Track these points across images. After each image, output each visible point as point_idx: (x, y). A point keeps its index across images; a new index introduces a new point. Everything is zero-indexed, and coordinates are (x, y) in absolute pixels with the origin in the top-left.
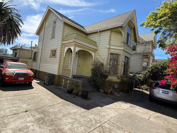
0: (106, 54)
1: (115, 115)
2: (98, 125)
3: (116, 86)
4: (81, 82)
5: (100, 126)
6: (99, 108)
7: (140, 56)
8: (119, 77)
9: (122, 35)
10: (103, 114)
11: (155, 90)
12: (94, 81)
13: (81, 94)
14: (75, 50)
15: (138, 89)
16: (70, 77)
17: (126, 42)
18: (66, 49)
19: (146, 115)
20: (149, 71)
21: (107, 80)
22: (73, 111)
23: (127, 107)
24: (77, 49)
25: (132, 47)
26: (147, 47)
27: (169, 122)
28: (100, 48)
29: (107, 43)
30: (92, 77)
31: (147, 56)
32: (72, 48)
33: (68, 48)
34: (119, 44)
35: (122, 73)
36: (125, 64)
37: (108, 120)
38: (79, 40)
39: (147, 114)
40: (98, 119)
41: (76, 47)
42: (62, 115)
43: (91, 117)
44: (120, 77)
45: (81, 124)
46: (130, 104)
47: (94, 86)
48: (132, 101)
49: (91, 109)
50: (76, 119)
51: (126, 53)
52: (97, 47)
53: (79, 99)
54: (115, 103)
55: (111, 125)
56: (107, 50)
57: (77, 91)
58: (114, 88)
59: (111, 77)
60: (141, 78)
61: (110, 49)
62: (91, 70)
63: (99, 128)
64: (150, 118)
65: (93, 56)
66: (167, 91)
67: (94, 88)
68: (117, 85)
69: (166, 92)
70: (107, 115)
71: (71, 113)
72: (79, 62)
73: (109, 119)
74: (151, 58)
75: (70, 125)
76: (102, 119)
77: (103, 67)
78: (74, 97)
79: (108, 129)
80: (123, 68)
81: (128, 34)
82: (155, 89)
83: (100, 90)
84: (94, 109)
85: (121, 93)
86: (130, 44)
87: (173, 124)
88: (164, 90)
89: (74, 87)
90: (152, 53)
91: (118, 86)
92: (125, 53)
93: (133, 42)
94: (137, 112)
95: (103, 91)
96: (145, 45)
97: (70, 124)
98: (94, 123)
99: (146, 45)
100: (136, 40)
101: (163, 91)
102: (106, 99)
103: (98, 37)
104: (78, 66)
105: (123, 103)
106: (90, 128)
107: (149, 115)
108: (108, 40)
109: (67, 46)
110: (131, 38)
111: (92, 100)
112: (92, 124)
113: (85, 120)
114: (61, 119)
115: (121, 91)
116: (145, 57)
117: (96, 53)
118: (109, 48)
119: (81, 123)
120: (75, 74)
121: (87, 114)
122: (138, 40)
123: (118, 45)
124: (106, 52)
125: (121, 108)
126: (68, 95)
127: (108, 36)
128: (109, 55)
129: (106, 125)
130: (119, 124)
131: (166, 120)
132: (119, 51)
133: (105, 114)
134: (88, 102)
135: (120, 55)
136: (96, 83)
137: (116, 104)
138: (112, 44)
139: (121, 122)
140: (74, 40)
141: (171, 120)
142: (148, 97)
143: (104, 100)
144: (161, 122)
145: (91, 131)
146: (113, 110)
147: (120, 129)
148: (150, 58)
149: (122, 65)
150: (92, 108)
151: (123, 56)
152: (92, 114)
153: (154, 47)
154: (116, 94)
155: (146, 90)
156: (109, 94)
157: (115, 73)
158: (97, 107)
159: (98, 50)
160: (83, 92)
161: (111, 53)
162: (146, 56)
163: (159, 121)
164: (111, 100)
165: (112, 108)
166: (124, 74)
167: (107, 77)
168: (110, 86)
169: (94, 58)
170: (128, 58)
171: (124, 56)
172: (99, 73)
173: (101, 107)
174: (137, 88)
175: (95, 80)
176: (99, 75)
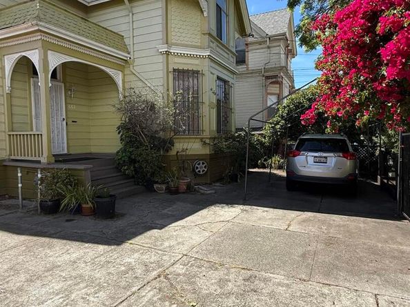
0: (161, 74)
1: (202, 240)
2: (155, 273)
3: (201, 168)
4: (85, 170)
5: (159, 276)
6: (155, 232)
7: (259, 78)
8: (208, 141)
9: (202, 12)
10: (166, 244)
11: (297, 158)
12: (133, 161)
13: (90, 205)
14: (45, 62)
15: (261, 170)
16: (44, 160)
17: (215, 34)
18: (9, 63)
19: (281, 221)
20: (282, 117)
21: (173, 153)
22: (66, 257)
23: (234, 214)
24: (55, 60)
25: (234, 50)
26: (275, 50)
27: (330, 226)
28: (137, 55)
29: (160, 36)
30: (123, 150)
31: (276, 77)
32: (35, 57)
33: (17, 56)
34: (198, 39)
35: (214, 127)
36: (218, 101)
37: (184, 255)
38: (55, 25)
39: (282, 219)
40: (153, 258)
41: (49, 52)
42: (23, 279)
43: (130, 260)
44: (210, 138)
45: (99, 284)
46: (241, 207)
47: (133, 177)
48: (245, 200)
49: (129, 240)
50: (81, 276)
51: (220, 69)
52: (129, 54)
53: (88, 223)
54: (201, 211)
55: (192, 265)
56: (161, 59)
57: (77, 199)
58: (196, 175)
59: (181, 145)
60: (265, 138)
61: (170, 57)
62: (118, 128)
63: (158, 279)
64: (289, 226)
65: (120, 83)
66: (325, 155)
67: (135, 184)
68: (203, 163)
69: (323, 160)
70: (178, 244)
71: (59, 266)
72: (71, 107)
73: (185, 253)
74: (286, 82)
75: (57, 297)
76: (164, 258)
77: (154, 113)
78: (67, 221)
79: (184, 275)
80: (214, 112)
81: (219, 9)
82: (299, 155)
83: (155, 186)
84: (139, 237)
85: (218, 184)
86: (228, 41)
87: (339, 226)
88: (316, 154)
89: (65, 189)
90: (286, 67)
91: (205, 167)
92: (217, 67)
93: (237, 35)
94: (260, 219)
95: (164, 187)
96: (269, 47)
97: (57, 294)
98: (139, 272)
99: (270, 45)
100: (242, 31)
101: (315, 157)
102: (174, 207)
103: (126, 20)
104: (71, 122)
105: (222, 207)
106: (128, 287)
107: (287, 219)
108: (160, 28)
109: (9, 50)
110: (228, 22)
111: (132, 218)
112: (136, 278)
113: (109, 273)
114: (20, 289)
115: (217, 181)
116: (271, 81)
117: (127, 72)
118: (168, 53)
119: (98, 281)
120: (66, 152)
121: (116, 256)
122: (248, 31)
123: (194, 44)
124: (161, 66)
125: (217, 219)
126: (45, 218)
127: (160, 12)
128: (171, 76)
129: (179, 269)
130: (214, 258)
131: (323, 222)
132: (196, 62)
133: (173, 243)
134: (119, 223)
135: (203, 74)
136: (141, 167)
137: (204, 212)
138: (173, 39)
139: (218, 252)
140: (37, 25)
141: (334, 221)
142: (284, 183)
143: (169, 211)
144: (313, 229)
145: (134, 294)
146: (197, 229)
147: (217, 269)
148: (284, 82)
149: (211, 103)
150: (134, 237)
151: (212, 75)
152: (133, 251)
153: (291, 53)
154: (204, 189)
155: (280, 168)
156: (184, 193)
157: (194, 129)
158: (148, 232)
159: (134, 61)
160: (98, 197)
161: (174, 70)
162: (274, 77)
163: (310, 228)
164: (189, 205)
165: (193, 224)
166: (219, 130)
167: (173, 146)
168: (184, 169)
169: (124, 89)
170: (225, 82)
171: (215, 77)
172: (145, 135)
173: (161, 229)
174: (259, 168)
175: (133, 157)
176: (146, 141)
